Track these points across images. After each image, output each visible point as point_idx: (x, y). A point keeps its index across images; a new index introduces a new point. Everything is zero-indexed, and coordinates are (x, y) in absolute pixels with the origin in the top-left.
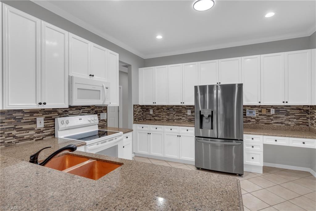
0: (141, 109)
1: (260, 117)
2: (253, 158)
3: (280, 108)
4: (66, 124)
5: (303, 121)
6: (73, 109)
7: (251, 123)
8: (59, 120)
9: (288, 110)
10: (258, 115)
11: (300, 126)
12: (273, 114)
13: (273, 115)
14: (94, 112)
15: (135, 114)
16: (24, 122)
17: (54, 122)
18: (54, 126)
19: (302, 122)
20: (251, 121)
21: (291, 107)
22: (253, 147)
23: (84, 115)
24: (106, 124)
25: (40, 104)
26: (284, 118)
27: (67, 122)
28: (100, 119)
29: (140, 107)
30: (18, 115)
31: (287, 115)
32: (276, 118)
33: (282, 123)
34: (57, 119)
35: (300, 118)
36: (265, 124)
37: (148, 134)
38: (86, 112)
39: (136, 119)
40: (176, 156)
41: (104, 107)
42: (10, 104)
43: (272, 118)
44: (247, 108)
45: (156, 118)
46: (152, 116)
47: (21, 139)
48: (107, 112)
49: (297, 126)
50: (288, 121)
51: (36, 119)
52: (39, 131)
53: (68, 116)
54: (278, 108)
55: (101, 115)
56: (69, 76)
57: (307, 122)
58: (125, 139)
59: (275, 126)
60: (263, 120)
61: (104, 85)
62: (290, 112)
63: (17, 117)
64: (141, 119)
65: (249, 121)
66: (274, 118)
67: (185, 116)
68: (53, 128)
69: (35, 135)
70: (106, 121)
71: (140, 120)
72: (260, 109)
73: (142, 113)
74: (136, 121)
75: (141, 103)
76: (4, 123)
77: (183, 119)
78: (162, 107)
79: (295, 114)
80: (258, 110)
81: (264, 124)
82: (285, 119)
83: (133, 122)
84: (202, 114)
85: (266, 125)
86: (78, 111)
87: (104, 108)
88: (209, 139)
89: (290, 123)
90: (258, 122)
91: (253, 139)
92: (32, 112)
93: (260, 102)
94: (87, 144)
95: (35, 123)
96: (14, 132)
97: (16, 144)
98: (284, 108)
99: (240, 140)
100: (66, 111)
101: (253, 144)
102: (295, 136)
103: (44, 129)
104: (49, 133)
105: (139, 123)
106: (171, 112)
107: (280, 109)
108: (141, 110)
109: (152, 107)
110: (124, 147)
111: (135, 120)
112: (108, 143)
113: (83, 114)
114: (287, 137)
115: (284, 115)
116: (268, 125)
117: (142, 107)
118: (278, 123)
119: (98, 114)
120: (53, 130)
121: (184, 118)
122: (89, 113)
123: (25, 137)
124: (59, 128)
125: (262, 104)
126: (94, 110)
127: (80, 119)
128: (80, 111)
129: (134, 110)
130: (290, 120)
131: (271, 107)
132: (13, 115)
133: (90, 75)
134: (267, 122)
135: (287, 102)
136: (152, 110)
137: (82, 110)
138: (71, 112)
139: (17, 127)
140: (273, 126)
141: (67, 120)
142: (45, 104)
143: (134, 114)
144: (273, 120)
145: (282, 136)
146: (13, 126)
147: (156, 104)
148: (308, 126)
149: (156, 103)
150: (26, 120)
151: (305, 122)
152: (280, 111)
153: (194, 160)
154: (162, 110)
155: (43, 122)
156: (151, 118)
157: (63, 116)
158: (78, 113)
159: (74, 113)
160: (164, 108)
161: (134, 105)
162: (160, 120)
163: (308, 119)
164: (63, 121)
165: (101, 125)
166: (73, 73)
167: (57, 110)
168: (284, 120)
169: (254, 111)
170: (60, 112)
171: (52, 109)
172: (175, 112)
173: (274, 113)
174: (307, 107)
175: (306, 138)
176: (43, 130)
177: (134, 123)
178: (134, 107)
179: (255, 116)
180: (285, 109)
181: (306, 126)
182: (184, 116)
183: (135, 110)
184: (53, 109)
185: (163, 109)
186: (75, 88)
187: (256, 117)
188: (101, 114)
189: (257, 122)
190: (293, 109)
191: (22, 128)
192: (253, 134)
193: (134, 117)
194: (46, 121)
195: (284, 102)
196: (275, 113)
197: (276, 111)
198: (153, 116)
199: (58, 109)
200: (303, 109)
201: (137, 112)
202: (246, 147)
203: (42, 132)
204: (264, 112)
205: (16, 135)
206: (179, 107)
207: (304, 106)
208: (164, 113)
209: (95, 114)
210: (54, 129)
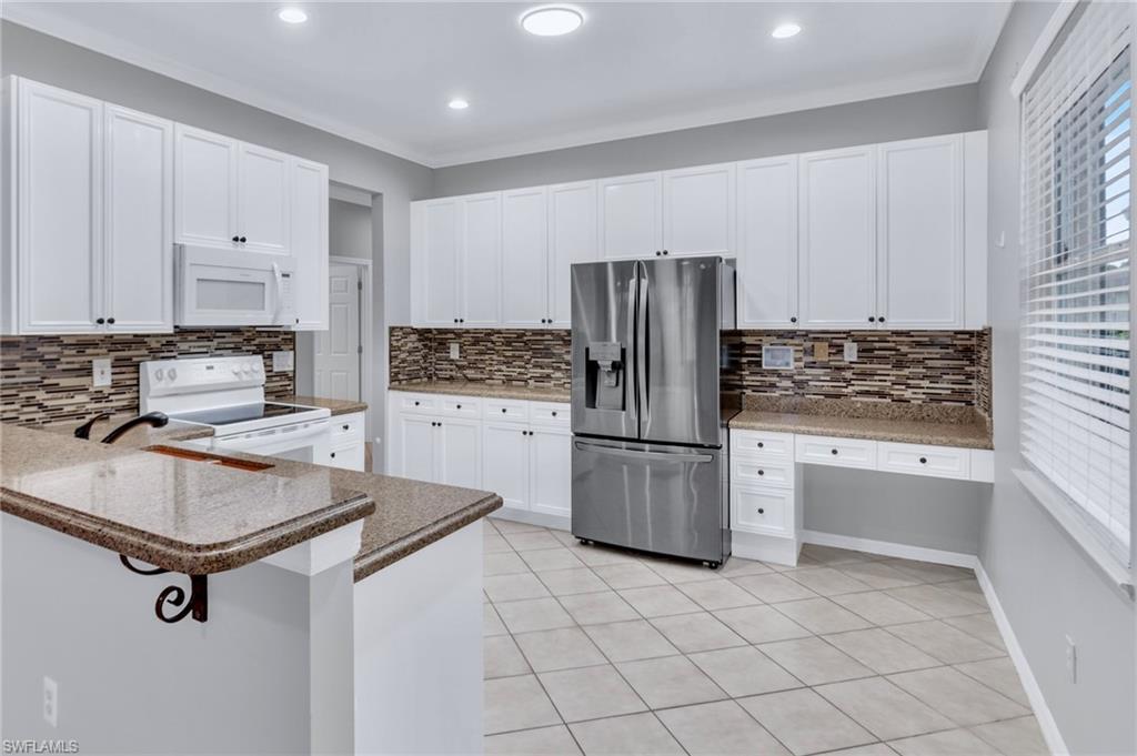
0: (419, 340)
1: (808, 371)
2: (761, 511)
3: (877, 339)
4: (168, 379)
5: (954, 386)
6: (190, 338)
7: (777, 394)
8: (150, 368)
9: (904, 349)
10: (802, 364)
11: (945, 403)
12: (851, 363)
13: (853, 365)
14: (254, 348)
15: (396, 357)
16: (64, 370)
17: (138, 372)
18: (138, 385)
19: (949, 392)
20: (778, 384)
21: (912, 336)
22: (761, 473)
23: (221, 355)
24: (291, 387)
25: (101, 321)
26: (888, 375)
27: (172, 376)
28: (271, 371)
29: (417, 336)
30: (49, 351)
31: (899, 365)
32: (863, 375)
33: (882, 395)
34: (146, 366)
35: (945, 377)
36: (827, 396)
37: (434, 424)
38: (227, 346)
39: (400, 377)
40: (520, 502)
41: (286, 333)
42: (33, 323)
43: (848, 374)
44: (764, 339)
45: (470, 373)
46: (457, 366)
47: (57, 413)
48: (294, 349)
49: (934, 405)
50: (903, 387)
51: (91, 362)
52: (100, 396)
53: (174, 357)
54: (869, 339)
55: (275, 358)
56: (174, 244)
57: (968, 392)
58: (338, 433)
59: (859, 405)
60: (817, 383)
61: (276, 266)
62: (909, 356)
63: (47, 357)
64: (420, 378)
65: (773, 385)
66: (854, 377)
67: (563, 366)
68: (135, 388)
69: (89, 406)
70: (293, 379)
71: (414, 381)
72: (808, 344)
73: (425, 357)
74: (400, 381)
75: (418, 322)
76: (18, 369)
77: (558, 379)
78: (489, 334)
79: (927, 361)
80: (801, 348)
81: (822, 397)
82: (894, 378)
83: (387, 384)
84: (591, 358)
85: (829, 400)
86: (201, 344)
87: (286, 337)
88: (624, 444)
89: (908, 394)
90: (801, 391)
91: (760, 445)
92: (83, 344)
93: (794, 320)
94: (217, 434)
95: (89, 372)
96: (40, 395)
97: (46, 425)
98: (889, 339)
99: (710, 447)
100: (170, 343)
101: (761, 464)
102: (895, 435)
103: (113, 391)
104: (125, 403)
105: (412, 387)
106: (517, 353)
107: (877, 345)
108: (420, 345)
109: (458, 334)
110: (333, 455)
111: (394, 378)
112: (279, 435)
113: (218, 352)
114: (871, 439)
115: (889, 367)
116: (834, 400)
117: (424, 334)
118: (867, 393)
119: (266, 353)
120: (135, 395)
121: (558, 374)
122: (237, 350)
123: (66, 409)
124: (149, 390)
125: (802, 326)
126: (253, 343)
127: (208, 368)
128: (209, 343)
129: (391, 345)
130: (909, 381)
131: (844, 336)
132: (39, 349)
133: (236, 239)
134: (832, 389)
135: (882, 320)
136: (458, 345)
137: (216, 341)
138: (184, 346)
139: (46, 382)
140: (853, 402)
141: (170, 368)
142: (111, 321)
143: (391, 358)
144: (853, 382)
145: (852, 437)
146: (38, 379)
147: (464, 326)
148: (969, 403)
149: (465, 321)
150: (68, 363)
151: (961, 392)
152: (876, 352)
153: (570, 516)
154: (489, 345)
155: (109, 370)
156: (454, 373)
157: (163, 358)
158: (205, 350)
159: (192, 350)
160: (494, 338)
161: (392, 329)
162: (481, 379)
163: (970, 381)
164: (161, 370)
165: (276, 389)
166: (185, 234)
167: (146, 339)
168: (889, 384)
169: (789, 350)
170: (154, 345)
171: (131, 337)
172: (530, 353)
173: (855, 359)
174: (967, 336)
175: (930, 443)
176: (110, 394)
177: (389, 388)
178: (391, 335)
179: (792, 367)
180: (893, 345)
181: (963, 404)
182: (559, 369)
183: (395, 344)
184: (135, 336)
185: (493, 343)
186: (190, 277)
187: (795, 371)
188: (275, 353)
189: (799, 391)
190: (919, 344)
191: (57, 384)
192: (761, 429)
193: (391, 369)
194: (117, 370)
195: (872, 320)
196: (859, 357)
197: (864, 351)
198: (460, 368)
199: (148, 336)
200: (955, 342)
201: (404, 352)
202: (741, 474)
203: (106, 398)
204: (822, 352)
205: (46, 403)
206: (543, 335)
207: (957, 333)
208: (495, 357)
209: (255, 353)
210: (138, 391)
